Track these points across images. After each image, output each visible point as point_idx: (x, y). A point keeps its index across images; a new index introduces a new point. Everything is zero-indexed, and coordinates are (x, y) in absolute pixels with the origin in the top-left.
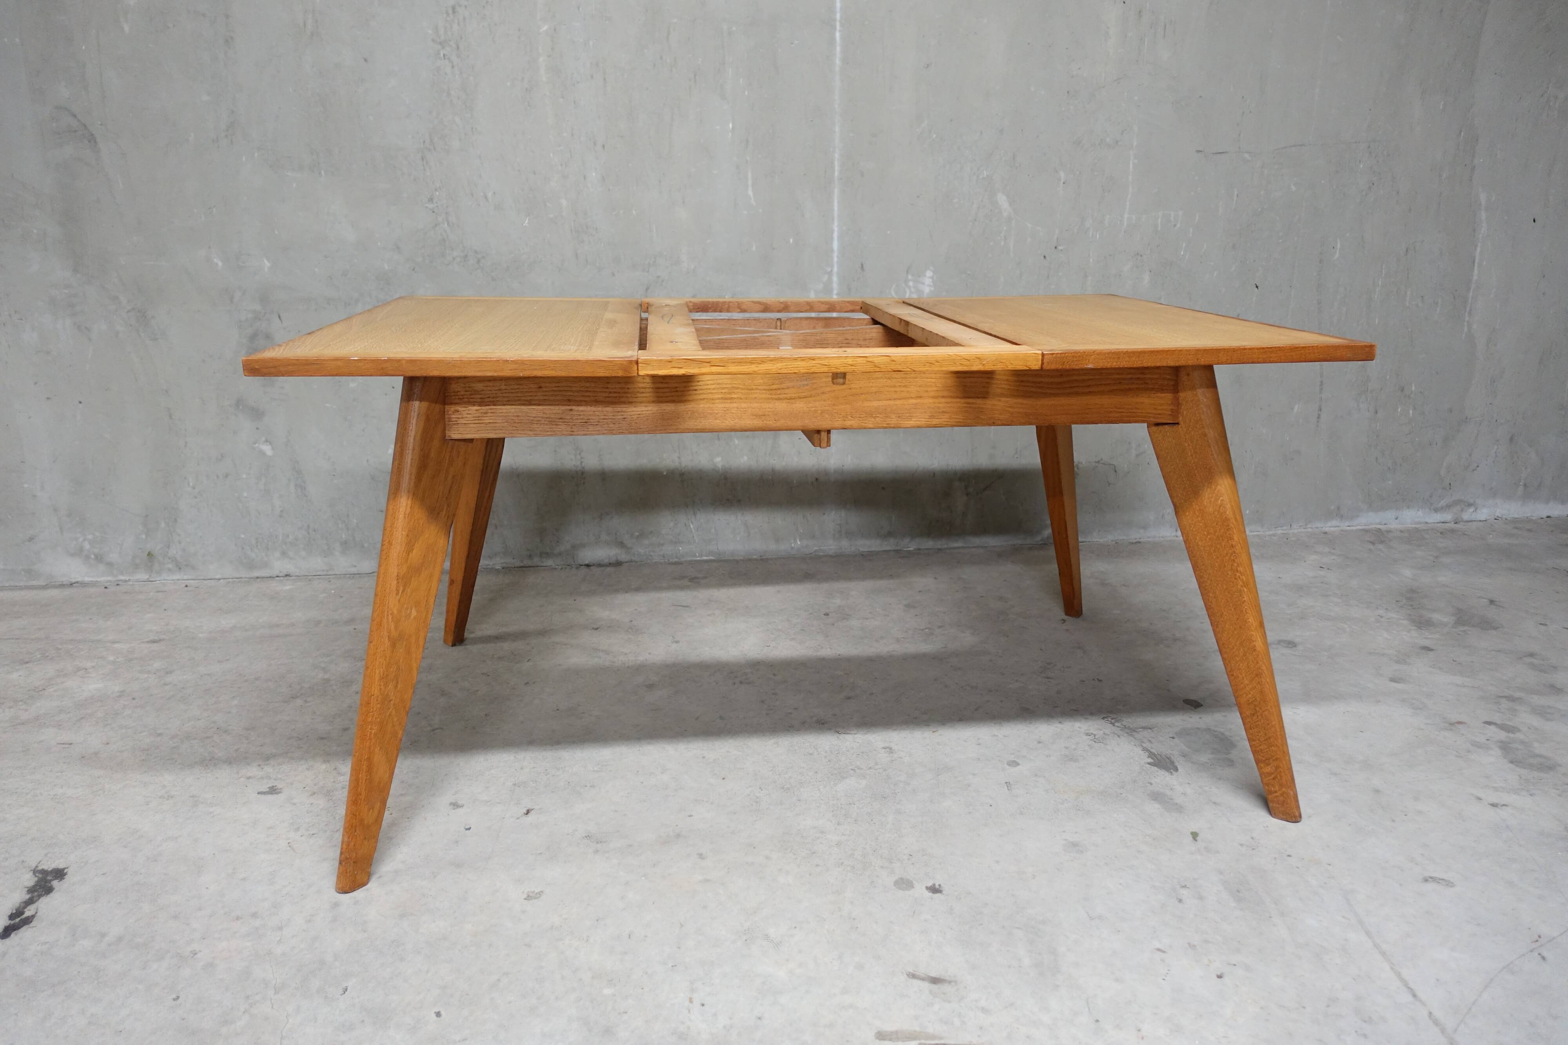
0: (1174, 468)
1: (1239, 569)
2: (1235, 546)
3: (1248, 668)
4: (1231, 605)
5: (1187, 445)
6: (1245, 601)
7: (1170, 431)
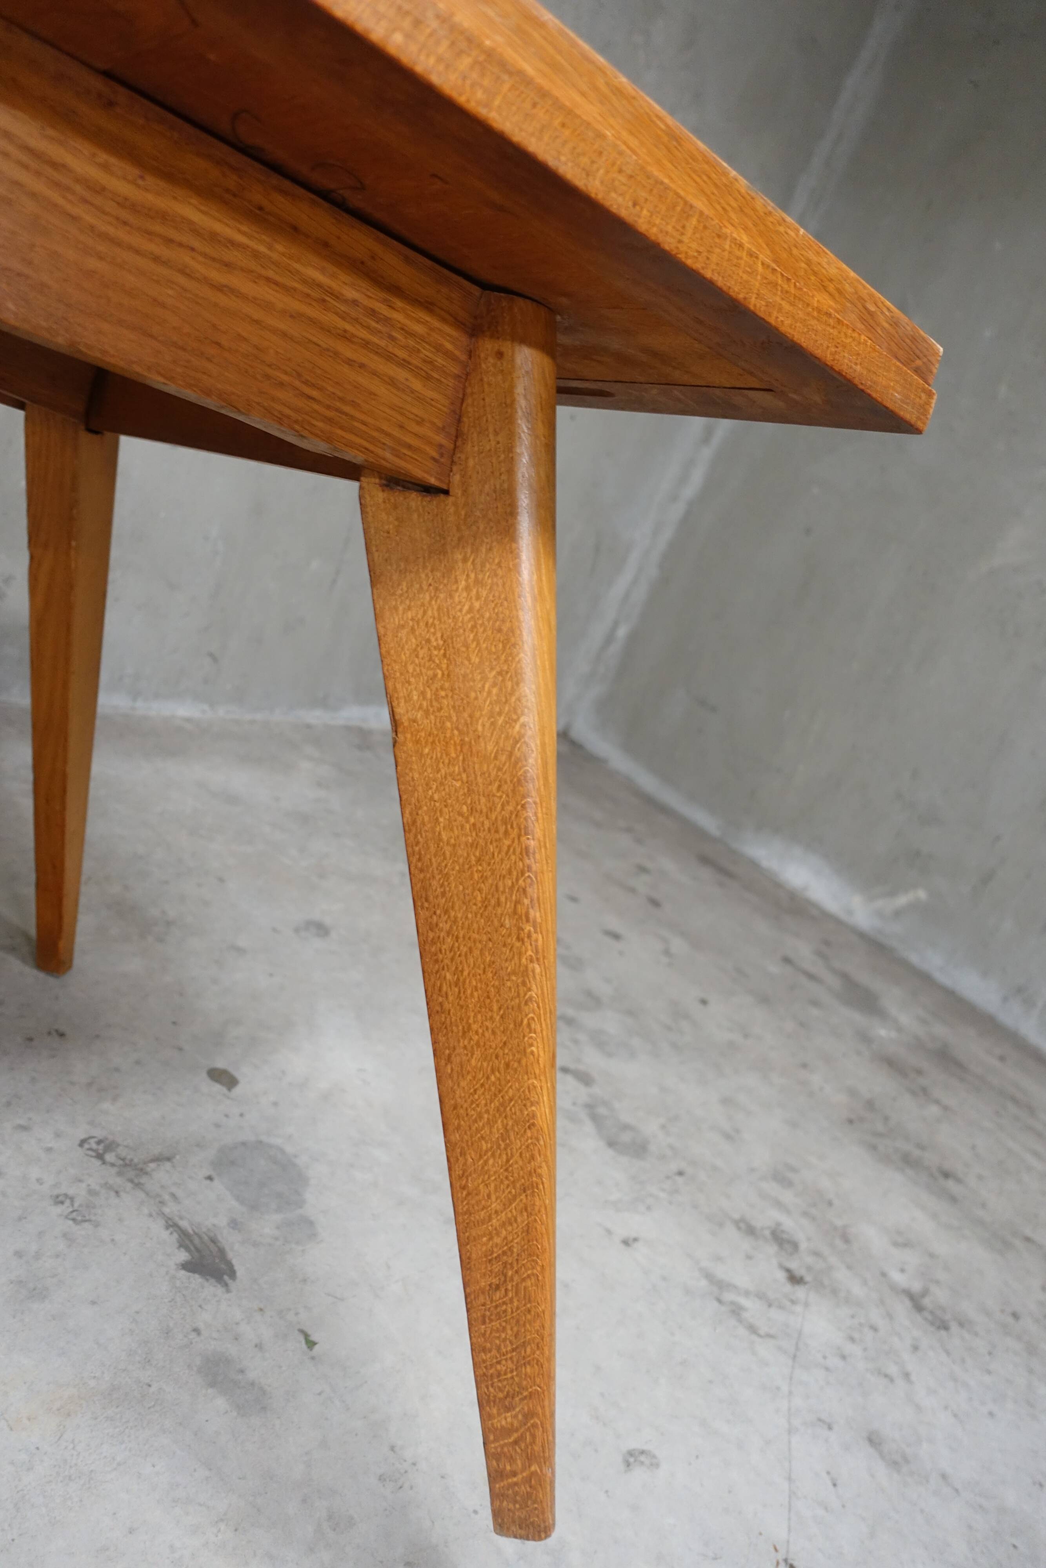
0: (412, 619)
1: (532, 912)
2: (534, 853)
3: (506, 1170)
4: (495, 1008)
6: (531, 998)
7: (421, 510)
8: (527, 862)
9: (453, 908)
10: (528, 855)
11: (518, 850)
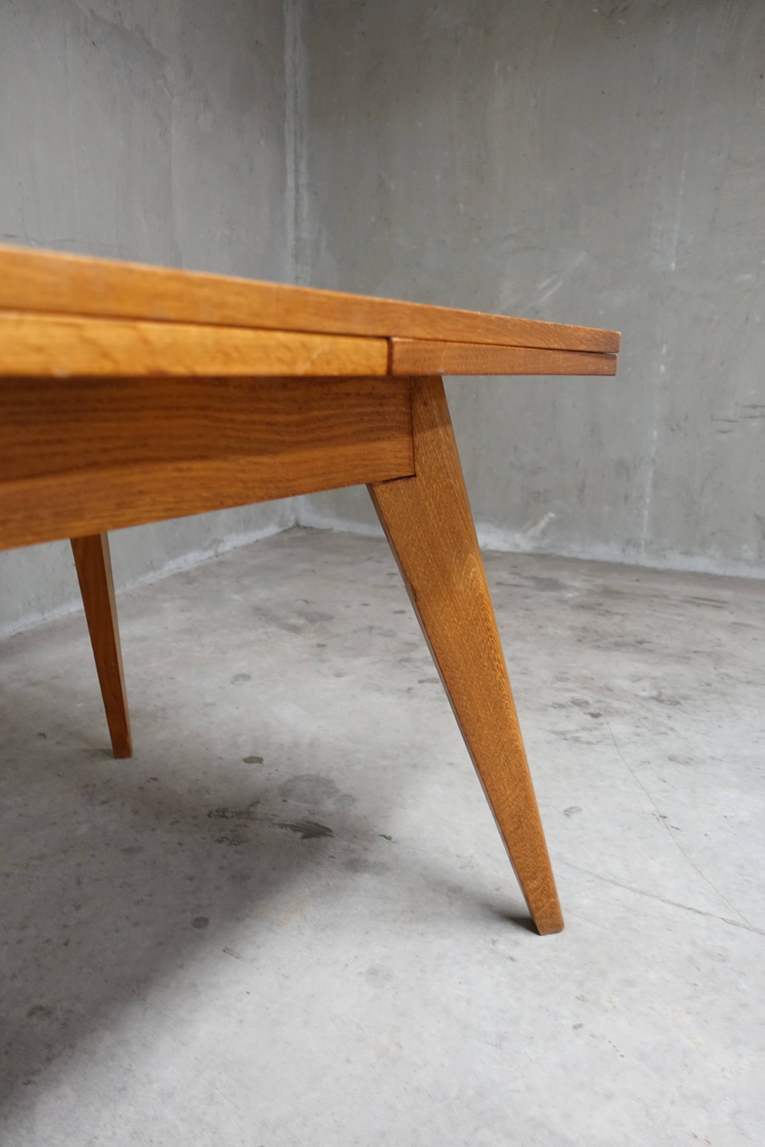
0: (412, 539)
1: (496, 655)
2: (491, 628)
4: (489, 704)
5: (427, 504)
6: (505, 695)
7: (404, 488)
8: (489, 633)
9: (460, 666)
10: (489, 630)
11: (484, 630)
